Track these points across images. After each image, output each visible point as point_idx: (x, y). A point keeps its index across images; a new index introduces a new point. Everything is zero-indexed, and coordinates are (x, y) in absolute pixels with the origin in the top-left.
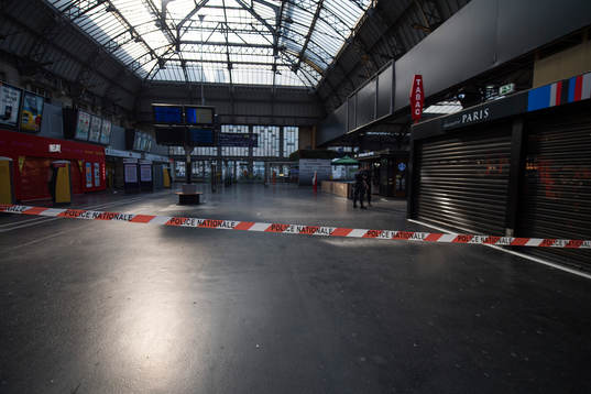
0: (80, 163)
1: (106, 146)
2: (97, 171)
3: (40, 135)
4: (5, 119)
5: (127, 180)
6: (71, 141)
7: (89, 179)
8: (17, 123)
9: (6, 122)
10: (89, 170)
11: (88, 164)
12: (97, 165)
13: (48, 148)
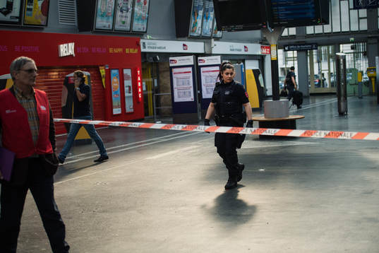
0: (103, 72)
1: (141, 34)
2: (128, 83)
3: (46, 30)
4: (5, 14)
5: (177, 99)
6: (89, 33)
7: (116, 100)
8: (20, 18)
9: (7, 18)
10: (115, 82)
11: (114, 72)
12: (127, 72)
13: (58, 51)
